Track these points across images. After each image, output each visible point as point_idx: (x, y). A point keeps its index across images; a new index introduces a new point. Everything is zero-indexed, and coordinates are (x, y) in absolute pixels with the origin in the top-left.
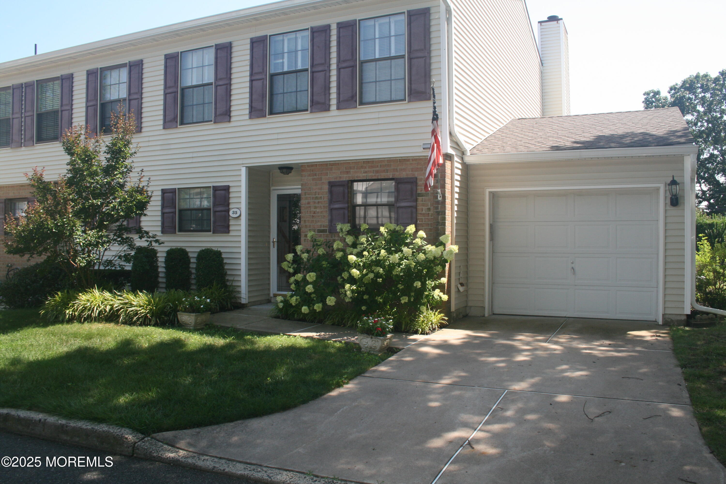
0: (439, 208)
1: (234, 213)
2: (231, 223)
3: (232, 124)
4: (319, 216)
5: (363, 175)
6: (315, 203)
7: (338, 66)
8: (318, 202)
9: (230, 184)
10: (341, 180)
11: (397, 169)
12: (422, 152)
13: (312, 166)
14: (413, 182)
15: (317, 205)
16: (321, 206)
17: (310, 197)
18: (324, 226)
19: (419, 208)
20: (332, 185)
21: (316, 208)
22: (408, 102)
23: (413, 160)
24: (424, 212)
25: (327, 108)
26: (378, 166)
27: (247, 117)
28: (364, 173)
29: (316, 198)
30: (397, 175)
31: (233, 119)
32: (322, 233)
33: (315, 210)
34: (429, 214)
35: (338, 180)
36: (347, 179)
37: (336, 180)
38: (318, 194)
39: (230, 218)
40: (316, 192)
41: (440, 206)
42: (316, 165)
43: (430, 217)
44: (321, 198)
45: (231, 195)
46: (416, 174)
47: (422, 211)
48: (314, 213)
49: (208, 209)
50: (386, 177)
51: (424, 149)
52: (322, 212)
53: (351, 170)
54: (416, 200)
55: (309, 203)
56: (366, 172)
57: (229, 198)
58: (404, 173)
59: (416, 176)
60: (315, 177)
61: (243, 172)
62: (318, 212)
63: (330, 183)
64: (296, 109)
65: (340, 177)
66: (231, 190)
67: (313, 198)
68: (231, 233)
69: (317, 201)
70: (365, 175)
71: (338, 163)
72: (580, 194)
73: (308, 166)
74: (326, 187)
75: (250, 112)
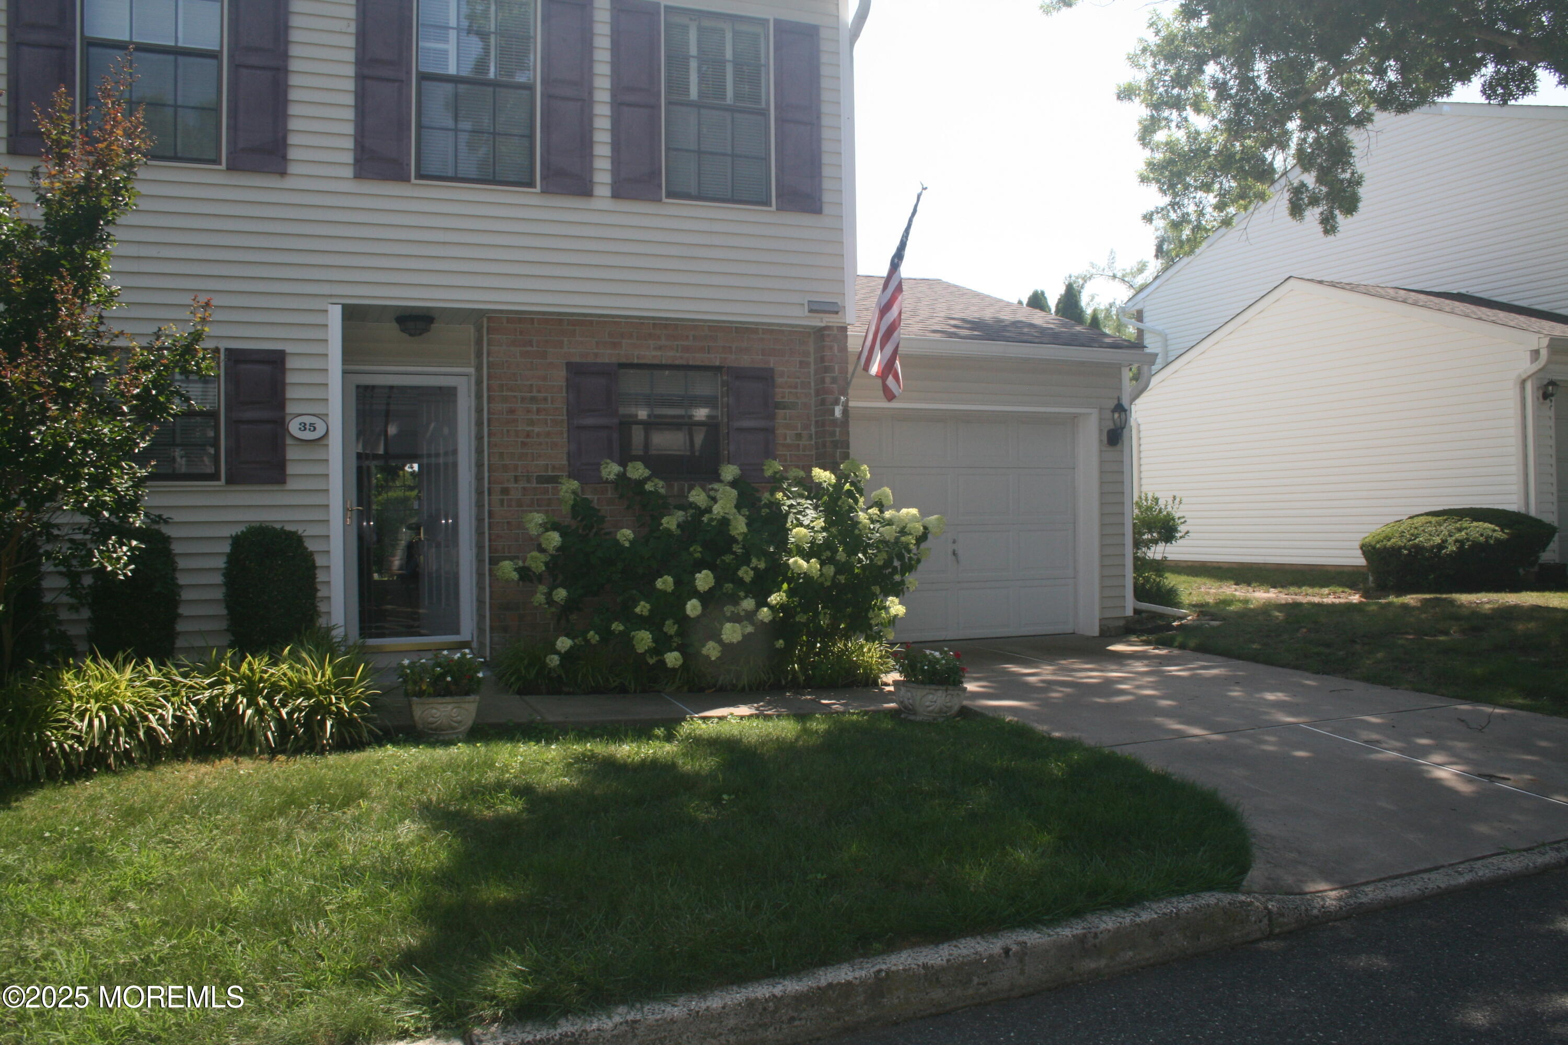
0: (838, 434)
1: (303, 427)
2: (292, 453)
3: (288, 183)
4: (540, 444)
5: (654, 353)
6: (529, 411)
7: (614, 96)
8: (538, 411)
9: (289, 348)
10: (599, 360)
11: (730, 347)
12: (807, 317)
13: (521, 321)
14: (765, 377)
15: (535, 417)
16: (546, 420)
17: (515, 396)
18: (554, 468)
19: (779, 432)
20: (576, 370)
21: (531, 423)
22: (777, 209)
23: (765, 331)
24: (788, 441)
25: (584, 189)
26: (687, 337)
27: (349, 172)
28: (655, 349)
29: (533, 399)
30: (732, 360)
31: (293, 169)
32: (550, 486)
33: (529, 428)
34: (798, 445)
35: (590, 360)
36: (614, 360)
37: (584, 360)
38: (539, 391)
39: (289, 441)
40: (531, 385)
41: (838, 430)
42: (532, 319)
43: (801, 453)
44: (545, 399)
45: (290, 378)
46: (772, 362)
47: (785, 439)
48: (528, 436)
49: (213, 415)
50: (707, 363)
51: (811, 311)
52: (548, 434)
53: (624, 341)
54: (772, 417)
55: (512, 411)
56: (660, 348)
57: (283, 384)
58: (746, 357)
59: (772, 365)
60: (529, 349)
61: (335, 316)
62: (538, 435)
63: (569, 365)
64: (494, 177)
65: (596, 355)
66: (290, 363)
67: (523, 399)
68: (291, 485)
69: (534, 407)
70: (659, 353)
71: (591, 322)
72: (965, 419)
73: (509, 320)
74: (559, 377)
75: (358, 162)
